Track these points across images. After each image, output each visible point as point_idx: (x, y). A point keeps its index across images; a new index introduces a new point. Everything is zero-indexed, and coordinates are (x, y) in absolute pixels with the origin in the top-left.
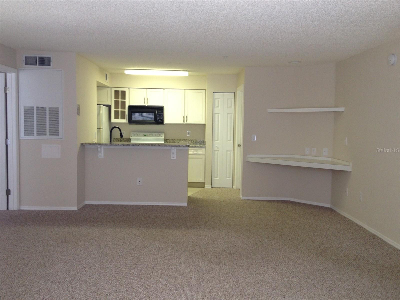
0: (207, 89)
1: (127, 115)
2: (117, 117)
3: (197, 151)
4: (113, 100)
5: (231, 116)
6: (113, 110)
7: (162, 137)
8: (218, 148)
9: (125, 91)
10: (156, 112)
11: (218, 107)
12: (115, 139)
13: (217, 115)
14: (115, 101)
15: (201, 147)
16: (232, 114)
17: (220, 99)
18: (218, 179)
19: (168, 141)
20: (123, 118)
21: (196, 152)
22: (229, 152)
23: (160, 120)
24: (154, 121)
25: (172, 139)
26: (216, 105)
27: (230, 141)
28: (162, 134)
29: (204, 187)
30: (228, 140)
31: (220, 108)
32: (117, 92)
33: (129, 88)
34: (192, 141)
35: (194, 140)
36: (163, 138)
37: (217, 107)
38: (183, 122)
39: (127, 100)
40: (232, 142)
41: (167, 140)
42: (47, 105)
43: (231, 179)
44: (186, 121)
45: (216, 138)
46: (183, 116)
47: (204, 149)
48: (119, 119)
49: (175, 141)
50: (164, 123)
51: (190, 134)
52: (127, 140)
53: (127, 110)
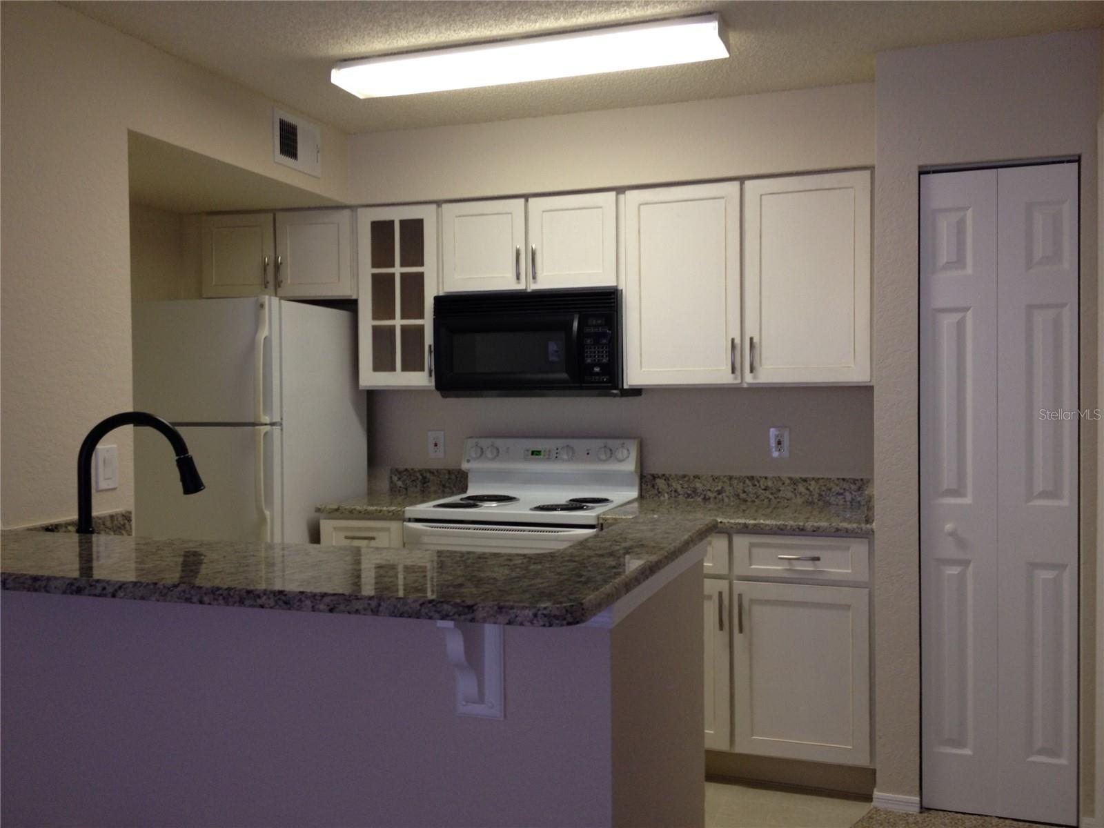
0: (876, 163)
1: (430, 346)
2: (383, 362)
3: (818, 559)
4: (367, 271)
5: (1057, 323)
6: (366, 322)
7: (620, 461)
8: (961, 543)
9: (419, 223)
10: (576, 324)
11: (959, 262)
12: (400, 473)
13: (947, 322)
14: (374, 276)
15: (838, 533)
16: (1063, 305)
17: (969, 213)
18: (968, 752)
19: (661, 483)
20: (412, 364)
21: (808, 567)
22: (1049, 575)
23: (597, 369)
24: (564, 376)
25: (682, 473)
26: (945, 253)
27: (1054, 494)
28: (623, 445)
29: (868, 798)
30: (1039, 486)
31: (969, 270)
32: (381, 230)
33: (439, 203)
34: (801, 489)
35: (813, 483)
36: (630, 466)
37: (949, 266)
38: (732, 376)
39: (429, 269)
40: (1067, 501)
41: (654, 477)
43: (1063, 761)
44: (752, 370)
45: (947, 478)
46: (733, 340)
47: (859, 549)
48: (393, 369)
49: (698, 485)
50: (625, 387)
51: (786, 443)
52: (453, 477)
53: (428, 322)
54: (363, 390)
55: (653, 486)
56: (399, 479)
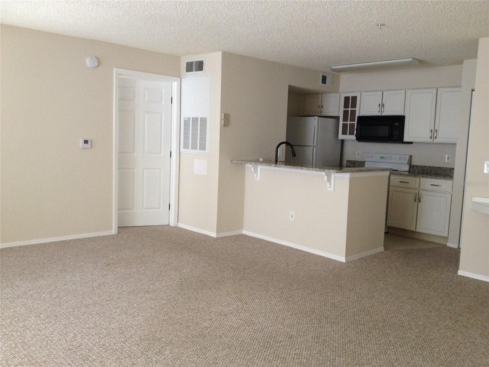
1: (356, 129)
2: (344, 133)
3: (440, 186)
4: (342, 109)
6: (341, 122)
9: (356, 97)
12: (348, 161)
14: (344, 111)
20: (351, 133)
23: (396, 136)
28: (405, 157)
32: (347, 99)
33: (361, 92)
38: (430, 140)
39: (357, 109)
41: (414, 166)
42: (199, 115)
44: (436, 138)
46: (432, 130)
47: (450, 184)
48: (347, 134)
50: (404, 141)
51: (450, 159)
52: (362, 163)
53: (356, 123)
54: (339, 140)
55: (413, 168)
56: (348, 163)
